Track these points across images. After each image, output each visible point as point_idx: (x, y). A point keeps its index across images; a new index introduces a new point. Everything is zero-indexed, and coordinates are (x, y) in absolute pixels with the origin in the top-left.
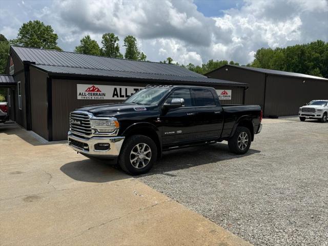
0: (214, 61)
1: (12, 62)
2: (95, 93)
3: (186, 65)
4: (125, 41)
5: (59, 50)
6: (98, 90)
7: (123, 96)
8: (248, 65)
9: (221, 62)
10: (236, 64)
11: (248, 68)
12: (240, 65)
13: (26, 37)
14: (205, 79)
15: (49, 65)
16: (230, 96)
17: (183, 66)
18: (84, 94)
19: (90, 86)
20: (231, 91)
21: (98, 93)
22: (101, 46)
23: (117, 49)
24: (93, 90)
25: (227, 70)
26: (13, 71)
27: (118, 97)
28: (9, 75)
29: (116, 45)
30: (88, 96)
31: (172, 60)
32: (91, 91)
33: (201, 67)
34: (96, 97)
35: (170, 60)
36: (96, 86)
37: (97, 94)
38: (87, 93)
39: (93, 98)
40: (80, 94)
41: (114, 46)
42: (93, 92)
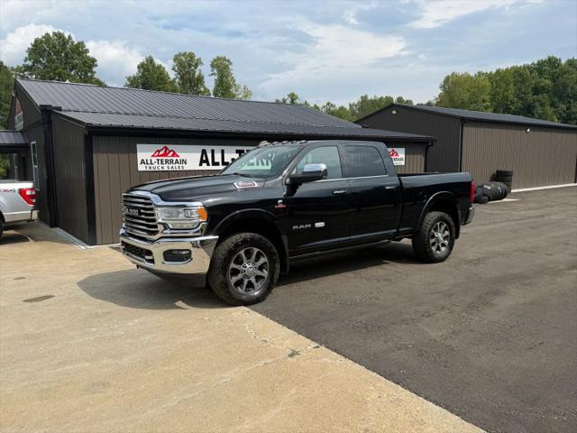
0: (369, 98)
1: (18, 107)
2: (169, 158)
3: (320, 105)
4: (212, 66)
5: (100, 84)
6: (174, 155)
7: (217, 164)
8: (429, 104)
9: (381, 98)
10: (407, 102)
11: (430, 108)
12: (415, 103)
13: (40, 62)
14: (358, 130)
15: (86, 112)
16: (402, 159)
17: (316, 107)
18: (149, 162)
19: (160, 147)
20: (403, 150)
21: (174, 159)
22: (172, 75)
23: (200, 80)
24: (165, 155)
25: (394, 112)
26: (22, 123)
27: (208, 165)
28: (14, 131)
29: (197, 74)
30: (156, 165)
31: (297, 98)
32: (162, 155)
33: (348, 108)
34: (170, 166)
35: (293, 97)
36: (170, 147)
37: (172, 162)
38: (154, 159)
39: (166, 169)
40: (143, 162)
41: (194, 74)
42: (165, 158)
